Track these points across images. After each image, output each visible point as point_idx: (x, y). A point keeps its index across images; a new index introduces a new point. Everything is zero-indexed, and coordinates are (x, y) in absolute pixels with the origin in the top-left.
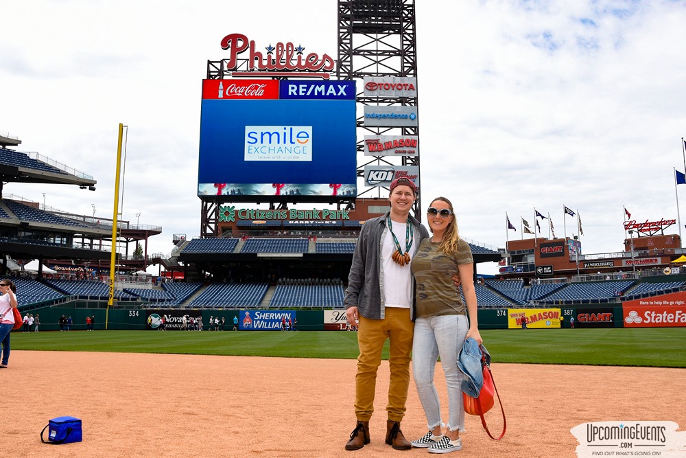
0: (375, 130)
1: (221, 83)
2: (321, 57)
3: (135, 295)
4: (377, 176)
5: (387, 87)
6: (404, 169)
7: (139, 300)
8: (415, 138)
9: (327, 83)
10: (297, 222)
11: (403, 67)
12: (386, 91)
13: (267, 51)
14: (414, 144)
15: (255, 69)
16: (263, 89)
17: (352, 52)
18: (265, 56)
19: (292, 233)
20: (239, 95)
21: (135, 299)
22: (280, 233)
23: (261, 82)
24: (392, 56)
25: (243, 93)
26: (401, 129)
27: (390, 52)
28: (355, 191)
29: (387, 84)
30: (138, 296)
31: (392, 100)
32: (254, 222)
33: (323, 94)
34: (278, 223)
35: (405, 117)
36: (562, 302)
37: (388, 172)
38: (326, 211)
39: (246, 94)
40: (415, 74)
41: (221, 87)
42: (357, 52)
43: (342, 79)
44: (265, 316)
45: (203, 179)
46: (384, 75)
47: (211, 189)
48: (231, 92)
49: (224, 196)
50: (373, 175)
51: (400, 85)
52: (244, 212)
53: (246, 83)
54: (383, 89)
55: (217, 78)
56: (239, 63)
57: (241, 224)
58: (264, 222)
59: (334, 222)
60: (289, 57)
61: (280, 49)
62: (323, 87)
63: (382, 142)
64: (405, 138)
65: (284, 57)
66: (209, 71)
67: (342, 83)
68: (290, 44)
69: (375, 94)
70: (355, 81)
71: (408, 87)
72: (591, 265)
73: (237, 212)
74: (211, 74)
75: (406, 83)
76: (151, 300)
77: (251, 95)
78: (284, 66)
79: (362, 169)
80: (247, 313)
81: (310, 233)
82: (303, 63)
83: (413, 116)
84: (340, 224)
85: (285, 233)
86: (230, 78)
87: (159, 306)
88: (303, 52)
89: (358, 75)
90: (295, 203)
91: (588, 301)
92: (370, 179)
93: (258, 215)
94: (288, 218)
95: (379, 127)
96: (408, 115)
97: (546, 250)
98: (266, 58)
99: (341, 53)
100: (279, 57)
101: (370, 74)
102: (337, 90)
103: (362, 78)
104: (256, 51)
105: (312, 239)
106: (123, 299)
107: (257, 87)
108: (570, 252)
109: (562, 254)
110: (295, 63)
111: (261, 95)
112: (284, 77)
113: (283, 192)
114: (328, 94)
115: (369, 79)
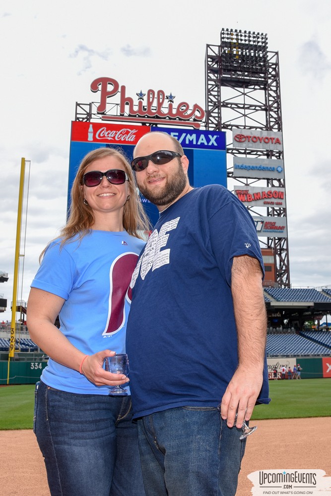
0: (244, 180)
1: (91, 126)
2: (191, 107)
5: (255, 140)
8: (282, 190)
9: (198, 133)
11: (268, 122)
12: (254, 144)
13: (138, 97)
14: (281, 196)
15: (125, 115)
16: (134, 134)
17: (219, 105)
18: (136, 102)
20: (109, 139)
23: (132, 127)
24: (257, 110)
25: (114, 137)
26: (266, 181)
27: (256, 106)
29: (255, 137)
31: (259, 153)
33: (195, 143)
35: (272, 170)
39: (116, 139)
40: (280, 129)
41: (91, 129)
42: (225, 105)
43: (211, 129)
46: (251, 128)
48: (101, 135)
51: (267, 138)
53: (117, 128)
54: (251, 141)
55: (84, 121)
56: (108, 107)
60: (160, 105)
61: (151, 96)
62: (194, 136)
63: (251, 192)
64: (273, 189)
65: (155, 104)
66: (76, 114)
67: (213, 133)
68: (161, 92)
69: (243, 146)
70: (225, 133)
71: (274, 141)
74: (78, 116)
75: (273, 136)
77: (122, 140)
78: (155, 113)
82: (174, 112)
83: (280, 169)
86: (100, 121)
88: (174, 100)
89: (226, 127)
95: (247, 178)
96: (275, 168)
98: (137, 104)
99: (210, 104)
100: (150, 104)
101: (237, 126)
102: (208, 140)
103: (231, 129)
104: (126, 96)
107: (127, 133)
110: (165, 111)
111: (132, 140)
112: (153, 124)
114: (199, 143)
115: (238, 132)
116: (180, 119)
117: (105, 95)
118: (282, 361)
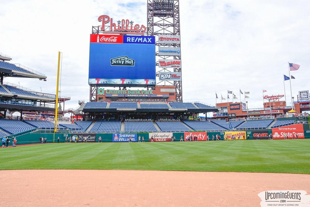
0: (163, 57)
1: (98, 36)
2: (140, 26)
3: (65, 127)
4: (164, 76)
5: (168, 39)
6: (175, 73)
7: (68, 129)
8: (180, 60)
10: (131, 95)
11: (174, 31)
12: (168, 41)
13: (118, 23)
14: (179, 63)
15: (113, 30)
16: (116, 39)
17: (153, 25)
18: (117, 25)
19: (129, 100)
20: (106, 41)
21: (66, 129)
22: (124, 100)
23: (115, 36)
24: (169, 26)
25: (108, 40)
26: (173, 57)
27: (169, 25)
28: (155, 82)
29: (168, 38)
30: (67, 127)
31: (170, 45)
32: (113, 95)
33: (142, 41)
34: (123, 96)
35: (176, 52)
36: (246, 129)
37: (168, 74)
38: (143, 90)
39: (109, 41)
40: (179, 34)
41: (98, 37)
42: (155, 25)
43: (149, 35)
44: (124, 136)
45: (91, 76)
46: (166, 34)
47: (94, 81)
48: (103, 40)
49: (100, 84)
50: (162, 76)
51: (173, 38)
52: (108, 91)
53: (109, 36)
54: (166, 40)
55: (96, 34)
56: (106, 28)
57: (107, 96)
58: (117, 95)
59: (147, 95)
60: (127, 26)
61: (123, 22)
62: (141, 39)
63: (166, 62)
64: (176, 60)
65: (125, 25)
66: (93, 31)
67: (150, 37)
68: (127, 20)
69: (163, 42)
70: (155, 37)
71: (176, 40)
72: (251, 113)
73: (105, 91)
74: (94, 32)
75: (176, 38)
76: (73, 129)
77: (111, 41)
78: (125, 29)
79: (158, 73)
80: (116, 135)
81: (137, 100)
82: (133, 28)
83: (179, 52)
84: (149, 96)
85: (126, 100)
86: (102, 34)
87: (77, 132)
88: (133, 24)
89: (156, 34)
90: (130, 87)
91: (257, 128)
92: (161, 77)
93: (114, 92)
94: (127, 93)
95: (164, 56)
96: (177, 51)
97: (232, 107)
98: (117, 26)
99: (149, 24)
100: (123, 25)
101: (161, 34)
102: (148, 40)
103: (158, 35)
104: (113, 23)
105: (138, 102)
106: (61, 129)
107: (113, 38)
108: (242, 108)
109: (239, 109)
110: (129, 28)
111: (115, 41)
112: (125, 34)
113: (125, 83)
114: (144, 42)
115: (161, 36)
116: (136, 32)
117: (104, 23)
118: (167, 134)
